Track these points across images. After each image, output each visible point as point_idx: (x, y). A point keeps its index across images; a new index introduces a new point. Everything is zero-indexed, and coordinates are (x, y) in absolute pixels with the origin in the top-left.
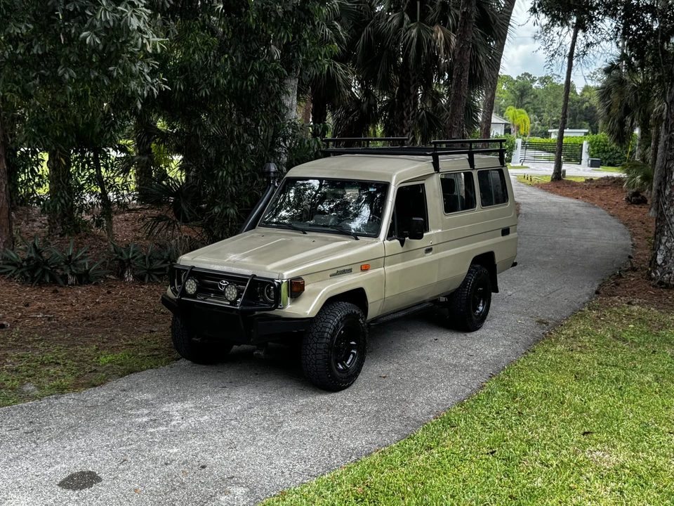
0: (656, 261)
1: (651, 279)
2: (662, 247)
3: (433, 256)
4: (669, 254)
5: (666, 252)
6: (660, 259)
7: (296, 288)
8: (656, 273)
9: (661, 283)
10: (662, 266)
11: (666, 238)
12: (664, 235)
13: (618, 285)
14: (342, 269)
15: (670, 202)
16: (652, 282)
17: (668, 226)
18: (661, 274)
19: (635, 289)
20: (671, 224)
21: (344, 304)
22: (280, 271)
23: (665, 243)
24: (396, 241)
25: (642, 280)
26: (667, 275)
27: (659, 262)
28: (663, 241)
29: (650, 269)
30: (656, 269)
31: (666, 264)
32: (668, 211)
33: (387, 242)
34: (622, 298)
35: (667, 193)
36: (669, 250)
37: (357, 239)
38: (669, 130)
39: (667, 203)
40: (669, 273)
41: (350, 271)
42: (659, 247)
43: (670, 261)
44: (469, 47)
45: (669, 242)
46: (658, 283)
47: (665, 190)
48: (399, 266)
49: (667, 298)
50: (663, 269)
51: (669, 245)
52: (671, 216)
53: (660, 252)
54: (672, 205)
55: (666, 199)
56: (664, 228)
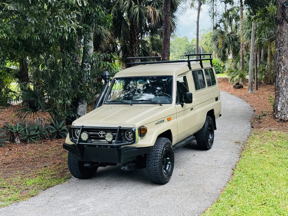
0: (277, 110)
1: (276, 118)
2: (280, 103)
3: (193, 112)
4: (283, 106)
6: (279, 108)
7: (143, 131)
8: (278, 115)
10: (281, 112)
12: (280, 97)
13: (260, 123)
14: (160, 120)
15: (282, 81)
18: (281, 115)
20: (283, 91)
21: (164, 139)
22: (134, 124)
24: (180, 105)
25: (271, 119)
27: (279, 110)
28: (280, 100)
29: (274, 114)
30: (278, 113)
31: (282, 110)
32: (281, 85)
33: (176, 105)
34: (266, 128)
35: (280, 76)
36: (283, 104)
37: (161, 105)
39: (280, 81)
40: (284, 115)
41: (163, 121)
42: (278, 103)
43: (284, 109)
44: (170, 15)
47: (278, 75)
48: (182, 118)
49: (286, 126)
50: (281, 113)
51: (283, 101)
52: (283, 87)
53: (279, 105)
54: (283, 82)
55: (280, 79)
56: (280, 93)
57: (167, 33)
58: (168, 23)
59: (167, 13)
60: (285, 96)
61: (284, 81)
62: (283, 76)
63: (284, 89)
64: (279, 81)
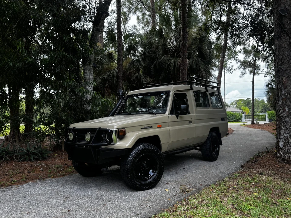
0: (279, 146)
1: (278, 157)
2: (282, 137)
4: (287, 141)
5: (285, 140)
6: (281, 145)
8: (280, 154)
9: (284, 160)
10: (283, 149)
11: (284, 131)
12: (282, 129)
13: (256, 161)
15: (283, 109)
16: (278, 159)
17: (284, 123)
18: (283, 154)
19: (266, 164)
20: (286, 122)
23: (284, 134)
25: (271, 158)
26: (287, 155)
27: (281, 146)
28: (282, 133)
29: (276, 151)
30: (280, 151)
31: (286, 147)
32: (282, 114)
34: (258, 170)
35: (280, 103)
36: (287, 138)
38: (277, 65)
40: (288, 153)
42: (280, 137)
43: (288, 145)
45: (286, 133)
46: (282, 160)
47: (279, 101)
49: (289, 170)
50: (284, 151)
51: (286, 135)
52: (285, 117)
53: (281, 140)
54: (285, 110)
55: (280, 107)
56: (281, 125)
57: (184, 73)
58: (184, 64)
59: (184, 56)
60: (289, 129)
61: (287, 108)
62: (285, 103)
63: (287, 119)
64: (280, 110)
